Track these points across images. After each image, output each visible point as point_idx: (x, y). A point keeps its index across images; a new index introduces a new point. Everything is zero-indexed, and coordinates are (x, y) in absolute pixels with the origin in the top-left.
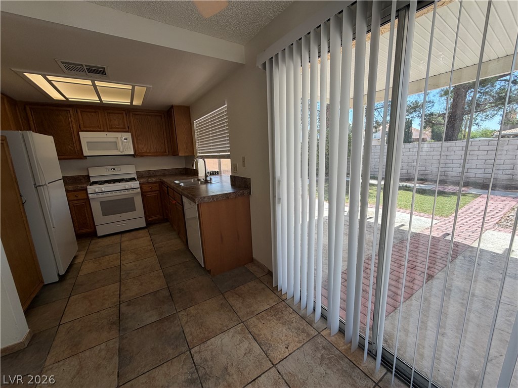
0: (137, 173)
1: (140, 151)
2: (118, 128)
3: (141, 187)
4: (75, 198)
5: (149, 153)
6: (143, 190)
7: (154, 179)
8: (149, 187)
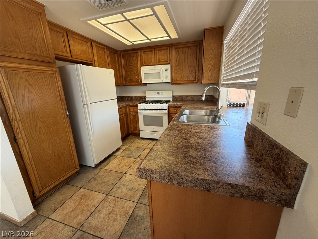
0: (173, 97)
1: (176, 80)
2: (163, 62)
3: (169, 109)
4: (133, 111)
5: (182, 81)
6: (170, 112)
7: (179, 104)
8: (175, 110)
